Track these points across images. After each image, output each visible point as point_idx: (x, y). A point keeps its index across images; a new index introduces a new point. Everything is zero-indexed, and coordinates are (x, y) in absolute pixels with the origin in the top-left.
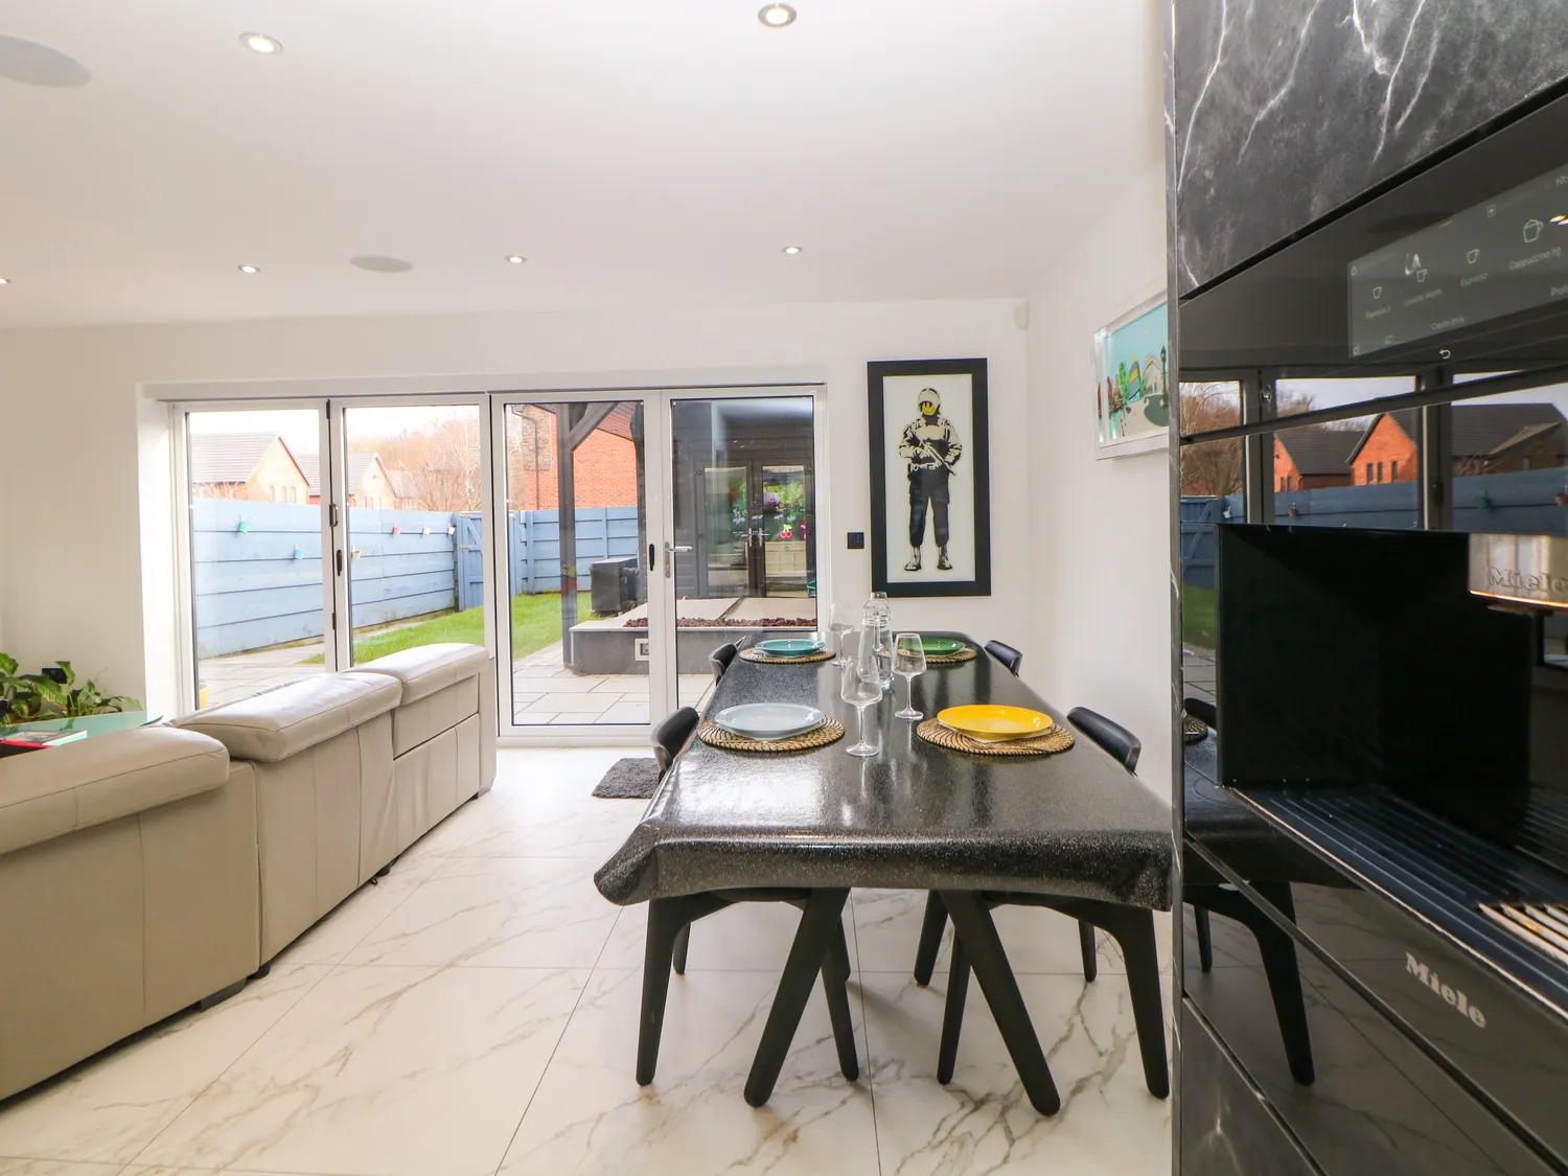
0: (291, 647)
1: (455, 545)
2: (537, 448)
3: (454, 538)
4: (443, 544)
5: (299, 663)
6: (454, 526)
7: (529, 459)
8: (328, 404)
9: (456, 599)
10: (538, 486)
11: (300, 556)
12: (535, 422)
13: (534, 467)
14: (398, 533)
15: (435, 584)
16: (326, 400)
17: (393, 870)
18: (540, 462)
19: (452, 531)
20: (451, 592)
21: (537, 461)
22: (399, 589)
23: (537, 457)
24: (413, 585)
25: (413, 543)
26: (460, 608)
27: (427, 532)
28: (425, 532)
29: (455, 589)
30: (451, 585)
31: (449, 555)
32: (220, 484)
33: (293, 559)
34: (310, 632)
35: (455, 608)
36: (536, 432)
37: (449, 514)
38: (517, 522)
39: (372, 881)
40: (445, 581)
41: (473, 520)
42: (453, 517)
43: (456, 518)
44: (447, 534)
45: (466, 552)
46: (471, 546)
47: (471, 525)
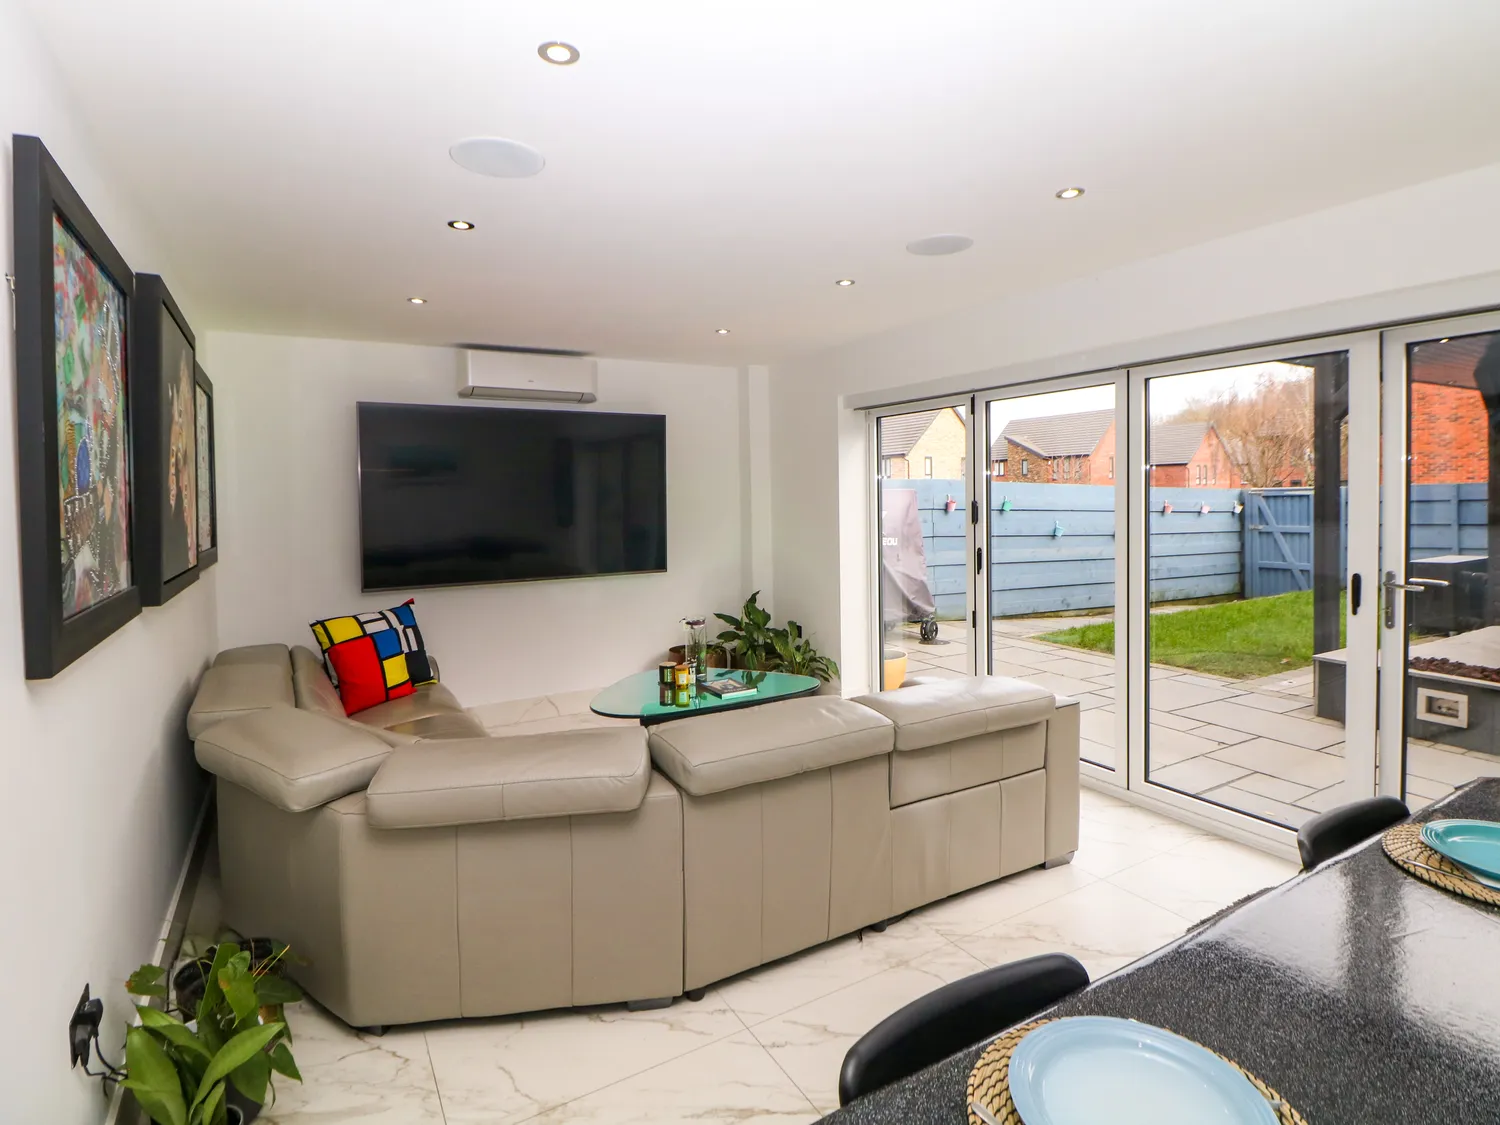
0: (1048, 617)
1: (1242, 526)
3: (1242, 517)
4: (1227, 523)
5: (1033, 638)
6: (1242, 504)
8: (973, 399)
9: (1242, 584)
11: (1059, 534)
14: (1169, 511)
15: (1215, 566)
16: (971, 395)
17: (890, 930)
19: (1238, 509)
20: (1237, 576)
22: (1169, 570)
24: (1186, 566)
25: (1188, 523)
26: (1246, 596)
27: (1205, 510)
28: (1203, 511)
29: (1241, 573)
30: (1237, 569)
31: (1235, 537)
32: (1069, 457)
33: (1054, 536)
34: (1068, 605)
35: (1240, 594)
37: (1237, 491)
39: (859, 934)
40: (1229, 562)
41: (1267, 498)
42: (1241, 494)
43: (1245, 495)
44: (1233, 513)
45: (1256, 533)
46: (1261, 527)
47: (1263, 503)
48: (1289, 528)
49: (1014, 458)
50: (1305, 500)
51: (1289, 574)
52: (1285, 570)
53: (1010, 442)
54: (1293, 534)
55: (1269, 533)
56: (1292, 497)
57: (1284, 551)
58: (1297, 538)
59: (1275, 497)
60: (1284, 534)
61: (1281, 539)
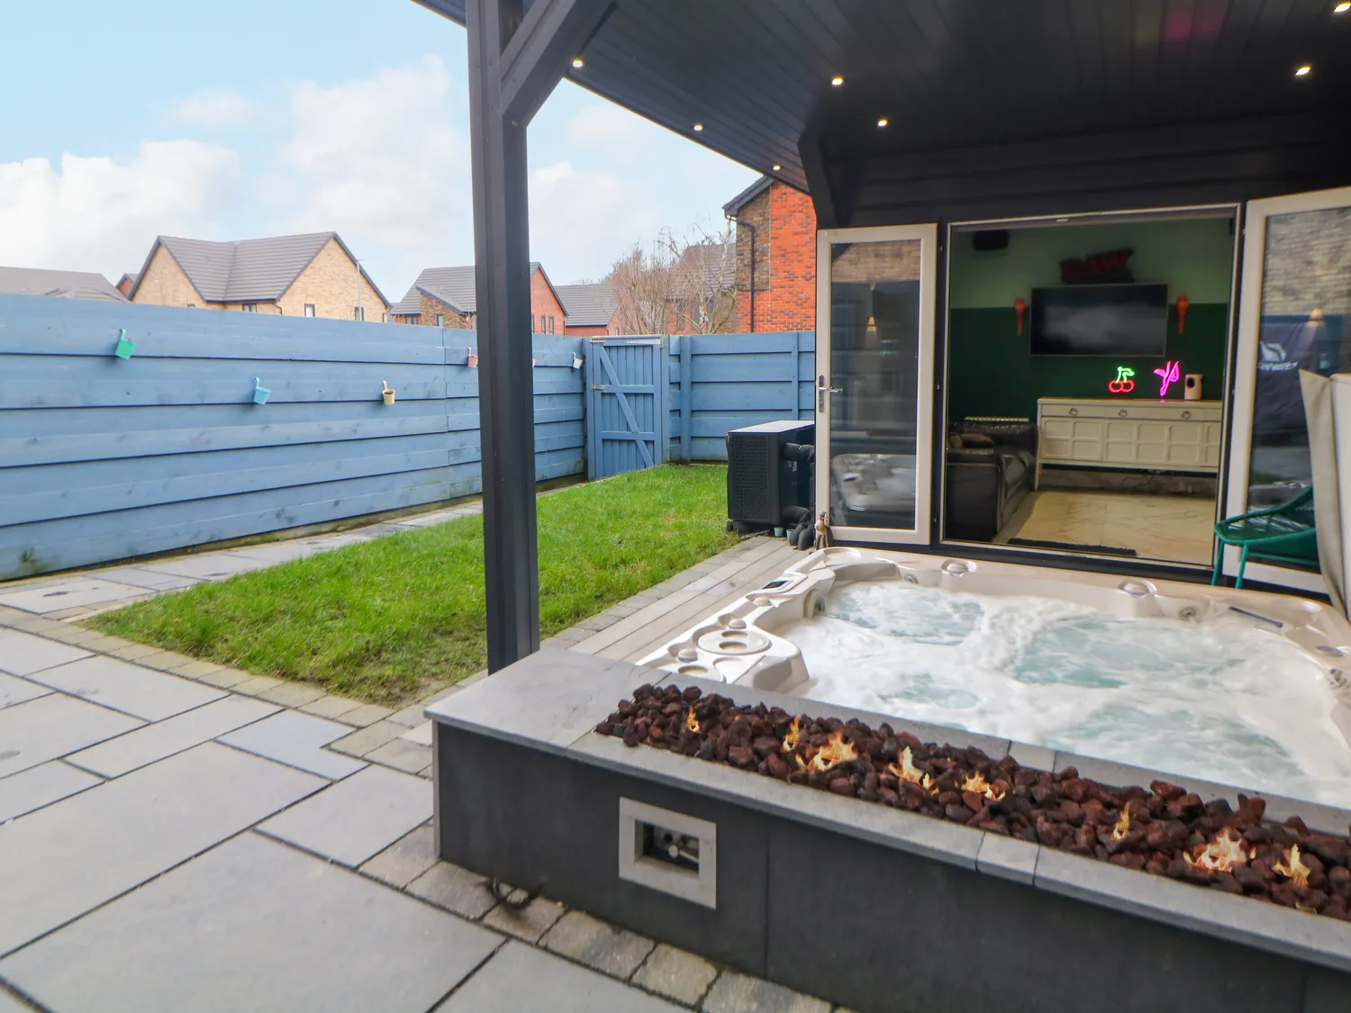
1: (584, 385)
2: (753, 262)
3: (581, 374)
4: (566, 381)
6: (582, 357)
7: (743, 275)
9: (584, 462)
10: (753, 309)
11: (263, 399)
12: (753, 230)
13: (749, 287)
14: (474, 364)
15: (558, 439)
18: (756, 280)
19: (577, 364)
20: (578, 451)
21: (753, 278)
23: (753, 274)
26: (589, 477)
29: (583, 448)
30: (578, 442)
31: (576, 398)
33: (252, 404)
36: (753, 242)
37: (575, 341)
38: (665, 352)
40: (568, 434)
41: (608, 348)
42: (582, 344)
43: (587, 346)
44: (572, 369)
45: (598, 395)
46: (603, 387)
47: (604, 354)
48: (632, 387)
49: (427, 312)
50: (648, 351)
51: (633, 447)
52: (629, 441)
53: (423, 293)
54: (636, 395)
55: (612, 395)
56: (635, 347)
57: (628, 419)
58: (641, 399)
59: (618, 347)
60: (627, 395)
61: (623, 399)
